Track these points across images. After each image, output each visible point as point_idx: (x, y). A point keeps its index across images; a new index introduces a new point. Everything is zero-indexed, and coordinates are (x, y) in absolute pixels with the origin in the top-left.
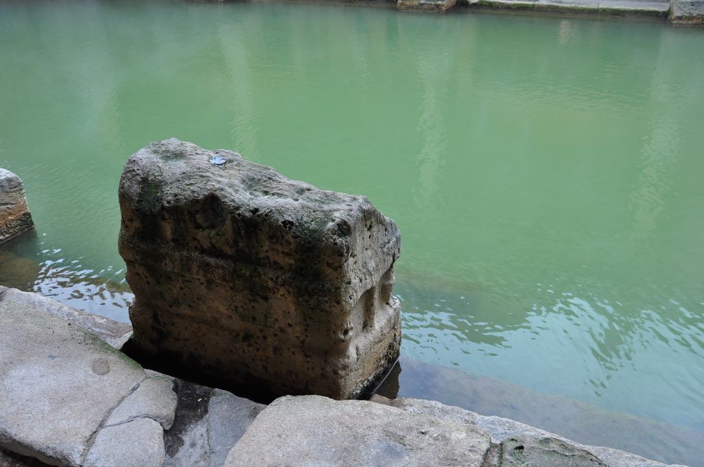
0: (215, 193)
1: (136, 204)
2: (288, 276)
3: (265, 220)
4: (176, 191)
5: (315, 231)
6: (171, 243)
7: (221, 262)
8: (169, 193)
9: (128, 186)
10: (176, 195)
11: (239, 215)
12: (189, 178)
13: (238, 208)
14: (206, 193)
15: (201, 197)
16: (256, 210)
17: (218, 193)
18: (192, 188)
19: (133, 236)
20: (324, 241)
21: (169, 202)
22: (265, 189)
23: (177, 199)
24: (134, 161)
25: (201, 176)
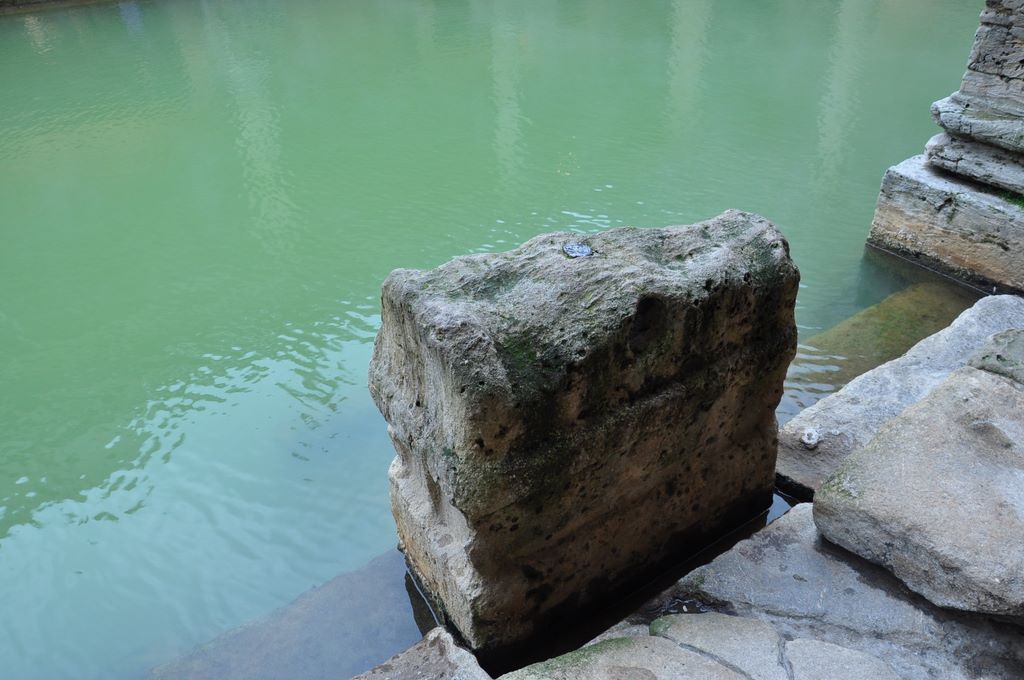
0: (645, 292)
1: (513, 396)
2: (748, 352)
3: (726, 289)
4: (581, 328)
5: (764, 271)
6: (578, 422)
7: (670, 393)
8: (570, 337)
9: (490, 373)
10: (585, 334)
11: (696, 302)
12: (580, 296)
13: (689, 295)
14: (635, 300)
15: (633, 311)
16: (709, 282)
17: (650, 290)
18: (603, 306)
19: (510, 459)
20: (782, 277)
21: (581, 352)
22: (674, 254)
23: (592, 338)
24: (464, 324)
25: (598, 282)
